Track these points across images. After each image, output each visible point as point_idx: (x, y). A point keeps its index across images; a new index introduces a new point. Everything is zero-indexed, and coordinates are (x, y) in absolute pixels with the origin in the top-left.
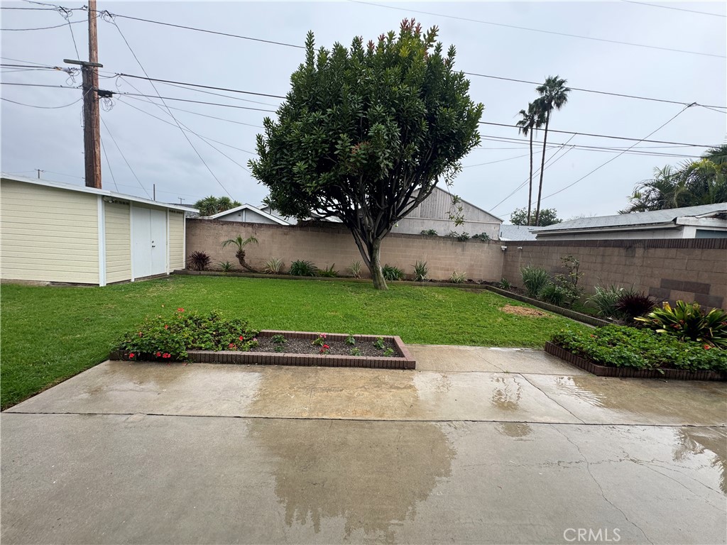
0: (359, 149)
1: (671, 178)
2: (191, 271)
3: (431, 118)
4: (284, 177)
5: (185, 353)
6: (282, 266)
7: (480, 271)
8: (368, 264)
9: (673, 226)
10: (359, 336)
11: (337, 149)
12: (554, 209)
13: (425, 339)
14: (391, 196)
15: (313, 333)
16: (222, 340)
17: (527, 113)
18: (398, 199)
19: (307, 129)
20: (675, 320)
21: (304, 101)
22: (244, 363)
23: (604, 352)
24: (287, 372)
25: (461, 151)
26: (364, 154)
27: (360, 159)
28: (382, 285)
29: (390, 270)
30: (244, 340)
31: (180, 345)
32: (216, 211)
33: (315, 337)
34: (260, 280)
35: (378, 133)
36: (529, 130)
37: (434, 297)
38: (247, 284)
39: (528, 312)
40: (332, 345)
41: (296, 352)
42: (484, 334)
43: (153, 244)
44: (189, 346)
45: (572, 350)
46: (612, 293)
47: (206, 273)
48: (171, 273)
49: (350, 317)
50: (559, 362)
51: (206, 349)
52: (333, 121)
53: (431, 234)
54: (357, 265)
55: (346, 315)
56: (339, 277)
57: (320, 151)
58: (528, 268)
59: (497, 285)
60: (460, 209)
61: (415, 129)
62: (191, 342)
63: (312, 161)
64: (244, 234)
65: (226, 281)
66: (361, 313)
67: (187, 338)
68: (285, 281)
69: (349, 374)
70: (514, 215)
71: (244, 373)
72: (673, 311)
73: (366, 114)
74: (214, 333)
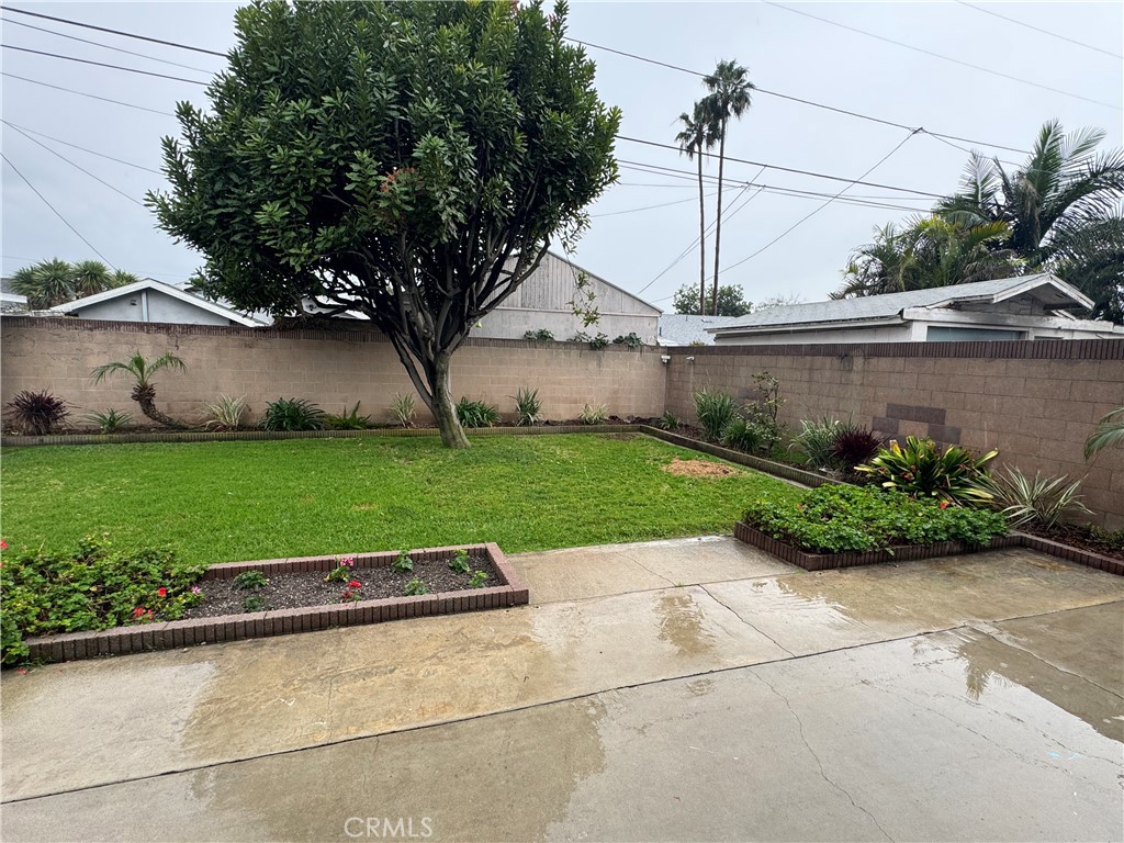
0: (395, 183)
1: (895, 242)
2: (17, 438)
3: (531, 129)
4: (235, 233)
5: (21, 647)
6: (246, 413)
7: (630, 399)
8: (429, 401)
9: (899, 321)
10: (421, 551)
11: (350, 182)
12: (739, 286)
13: (541, 540)
14: (464, 270)
15: (326, 558)
16: (114, 603)
17: (692, 119)
18: (478, 277)
19: (280, 134)
20: (905, 466)
21: (270, 74)
22: (174, 646)
23: (816, 533)
24: (275, 650)
25: (585, 192)
26: (406, 193)
27: (398, 202)
28: (459, 440)
29: (471, 409)
30: (169, 596)
33: (332, 565)
34: (195, 447)
35: (432, 153)
36: (696, 148)
37: (554, 454)
38: (164, 457)
39: (708, 469)
40: (367, 576)
41: (292, 604)
42: (641, 518)
44: (31, 629)
45: (773, 532)
46: (825, 429)
47: (56, 438)
49: (397, 513)
50: (756, 555)
52: (336, 121)
53: (543, 337)
54: (407, 403)
55: (391, 509)
56: (370, 427)
57: (313, 182)
58: (705, 393)
59: (658, 423)
60: (591, 297)
61: (502, 145)
62: (33, 619)
63: (297, 201)
64: (149, 353)
65: (112, 455)
66: (421, 500)
67: (24, 612)
68: (254, 444)
69: (406, 633)
70: (679, 296)
71: (176, 669)
72: (903, 453)
73: (405, 114)
74: (94, 589)
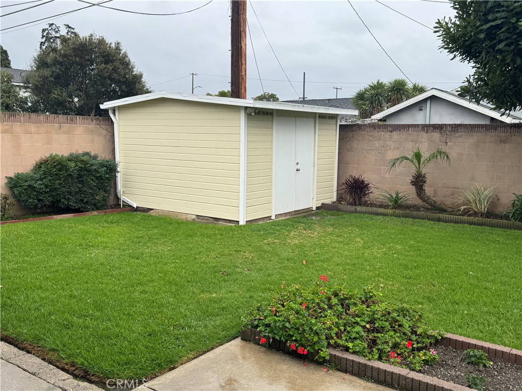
2: (344, 206)
5: (325, 353)
6: (494, 202)
16: (378, 341)
30: (413, 348)
31: (319, 339)
32: (384, 104)
34: (450, 227)
38: (426, 233)
43: (298, 167)
44: (332, 342)
47: (364, 209)
48: (318, 208)
51: (354, 353)
62: (333, 335)
64: (425, 145)
65: (393, 225)
67: (330, 329)
68: (498, 231)
74: (368, 326)
